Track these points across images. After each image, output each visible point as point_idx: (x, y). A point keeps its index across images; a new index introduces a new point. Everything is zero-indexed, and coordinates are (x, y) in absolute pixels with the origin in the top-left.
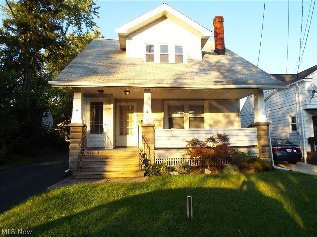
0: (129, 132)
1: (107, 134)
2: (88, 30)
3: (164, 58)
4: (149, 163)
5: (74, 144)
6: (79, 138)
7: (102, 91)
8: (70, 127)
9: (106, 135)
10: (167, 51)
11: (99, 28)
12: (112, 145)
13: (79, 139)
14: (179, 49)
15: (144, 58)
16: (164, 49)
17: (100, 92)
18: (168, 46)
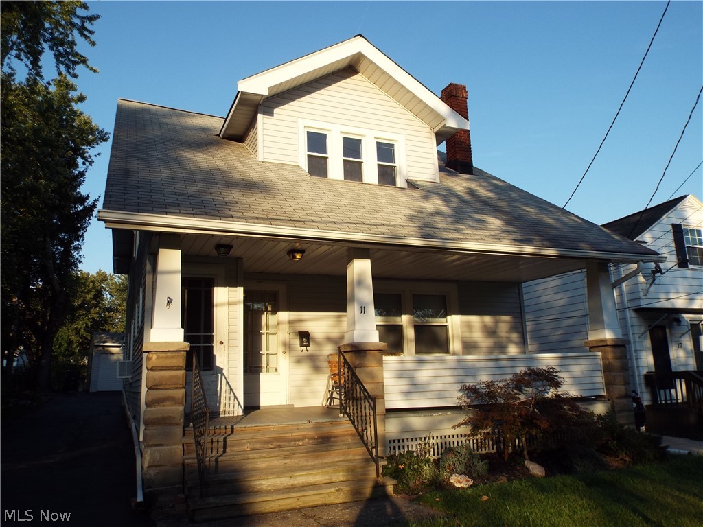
0: (264, 364)
1: (225, 372)
2: (60, 74)
3: (353, 171)
5: (161, 408)
6: (176, 388)
7: (230, 247)
9: (223, 374)
10: (358, 154)
11: (95, 71)
12: (239, 404)
13: (175, 391)
14: (385, 151)
15: (304, 164)
16: (352, 147)
17: (222, 250)
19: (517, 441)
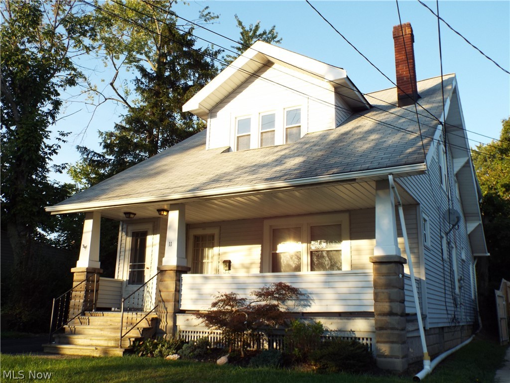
4: (164, 337)
8: (73, 273)
18: (274, 114)
19: (275, 344)
